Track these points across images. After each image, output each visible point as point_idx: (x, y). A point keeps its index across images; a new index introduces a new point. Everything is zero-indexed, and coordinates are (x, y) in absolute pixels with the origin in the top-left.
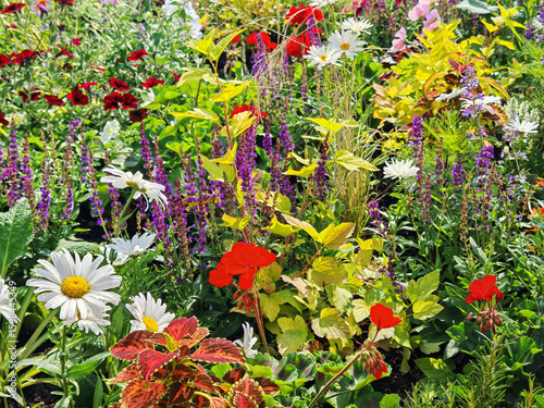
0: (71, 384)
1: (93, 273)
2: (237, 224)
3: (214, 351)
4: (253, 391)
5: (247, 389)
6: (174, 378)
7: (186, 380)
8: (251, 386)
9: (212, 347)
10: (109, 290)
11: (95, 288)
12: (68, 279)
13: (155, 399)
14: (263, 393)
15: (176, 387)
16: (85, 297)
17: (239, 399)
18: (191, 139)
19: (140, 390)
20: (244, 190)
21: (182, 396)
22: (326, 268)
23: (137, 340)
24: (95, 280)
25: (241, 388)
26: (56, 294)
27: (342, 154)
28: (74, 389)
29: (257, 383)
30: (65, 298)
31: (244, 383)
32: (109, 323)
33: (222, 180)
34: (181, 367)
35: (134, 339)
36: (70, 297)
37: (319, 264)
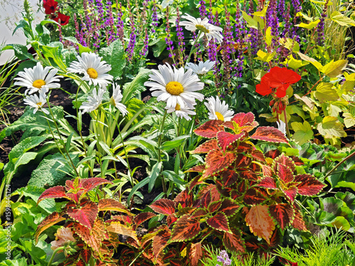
0: (163, 154)
1: (185, 80)
2: (266, 58)
3: (267, 135)
4: (288, 163)
5: (284, 161)
6: (238, 150)
7: (246, 153)
8: (287, 160)
9: (265, 132)
10: (196, 92)
11: (187, 90)
12: (170, 83)
13: (228, 162)
14: (295, 165)
15: (241, 157)
16: (182, 94)
17: (280, 168)
18: (222, 6)
19: (217, 157)
20: (273, 34)
21: (244, 162)
22: (326, 91)
23: (213, 126)
24: (187, 84)
25: (280, 161)
26: (163, 92)
27: (335, 14)
28: (165, 157)
29: (291, 159)
30: (169, 95)
31: (282, 158)
32: (195, 114)
33: (257, 28)
34: (243, 144)
35: (211, 125)
36: (172, 95)
37: (321, 87)
